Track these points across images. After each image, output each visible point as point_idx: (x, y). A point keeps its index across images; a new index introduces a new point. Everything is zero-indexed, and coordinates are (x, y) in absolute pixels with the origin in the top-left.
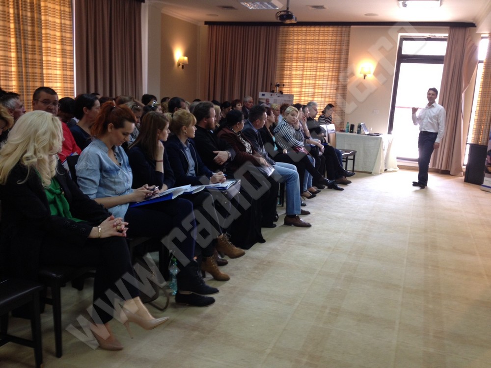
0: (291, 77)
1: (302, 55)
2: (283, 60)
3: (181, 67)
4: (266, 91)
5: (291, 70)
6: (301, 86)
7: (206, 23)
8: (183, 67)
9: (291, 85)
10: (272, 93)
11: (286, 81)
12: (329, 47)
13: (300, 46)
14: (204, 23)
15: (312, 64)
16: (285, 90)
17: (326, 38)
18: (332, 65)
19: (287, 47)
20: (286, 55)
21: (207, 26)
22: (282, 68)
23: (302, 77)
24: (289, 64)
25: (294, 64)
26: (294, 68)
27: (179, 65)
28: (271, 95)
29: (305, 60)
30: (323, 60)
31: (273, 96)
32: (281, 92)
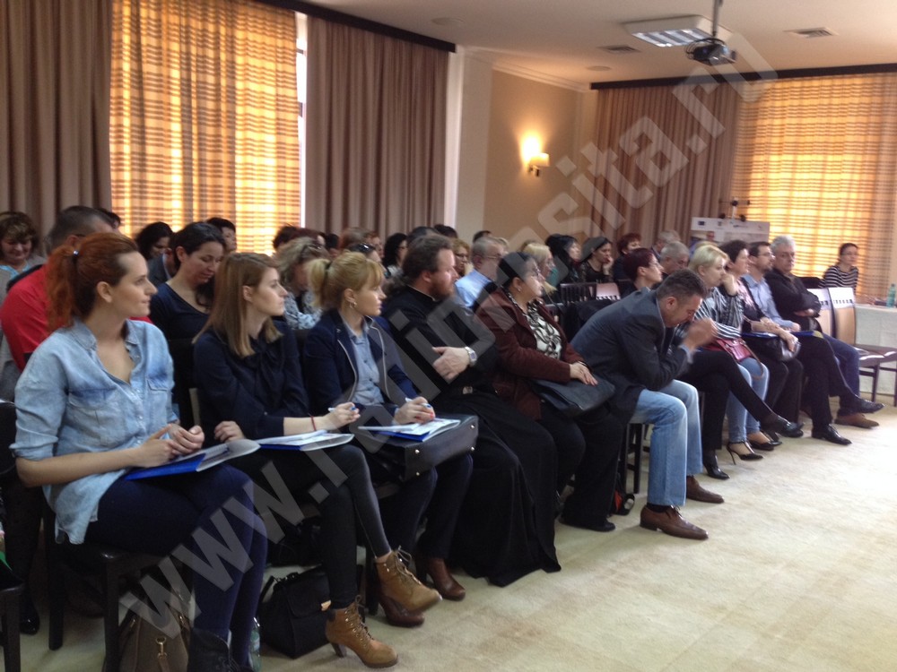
0: (765, 185)
1: (792, 139)
2: (750, 150)
3: (534, 173)
4: (710, 216)
5: (766, 170)
6: (788, 203)
7: (594, 86)
8: (538, 173)
9: (765, 202)
10: (720, 220)
11: (755, 194)
12: (853, 119)
13: (787, 121)
14: (588, 87)
15: (814, 157)
16: (753, 213)
17: (846, 101)
18: (859, 158)
19: (759, 122)
20: (757, 140)
21: (595, 91)
22: (748, 168)
23: (791, 185)
24: (762, 158)
25: (774, 158)
26: (773, 167)
27: (531, 169)
28: (720, 224)
29: (797, 149)
30: (839, 148)
31: (723, 226)
32: (743, 218)
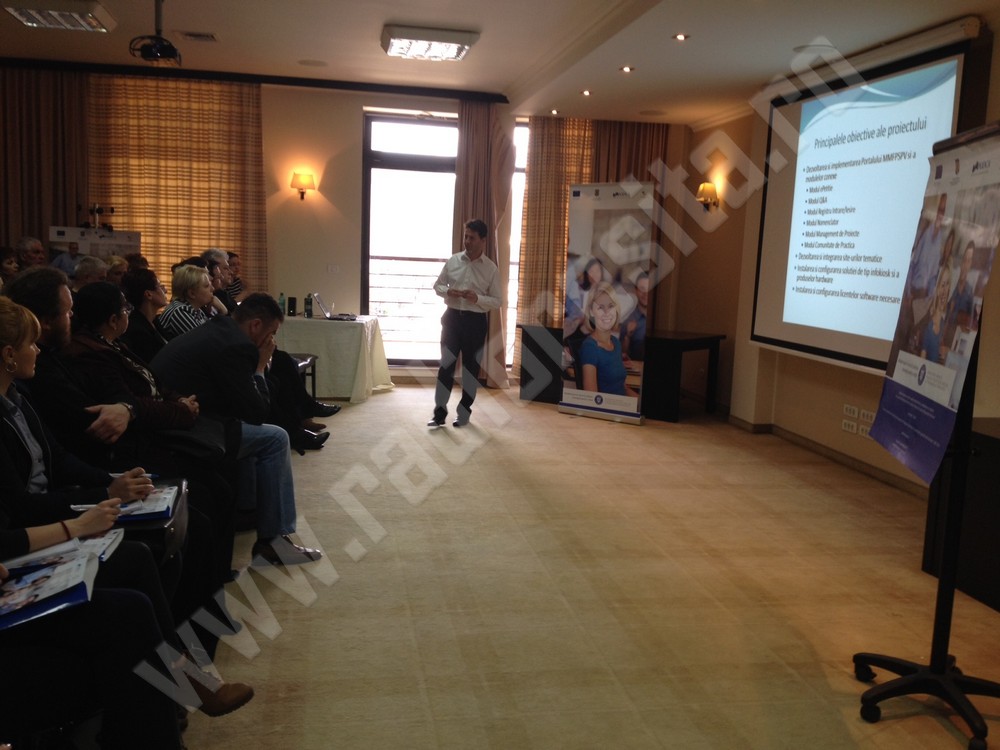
0: (128, 191)
1: (152, 142)
2: (106, 151)
4: (65, 225)
5: (127, 174)
6: (156, 211)
9: (130, 210)
10: (83, 229)
11: (118, 201)
12: (216, 127)
13: (144, 122)
15: (179, 163)
16: (118, 221)
17: (206, 107)
18: (225, 167)
19: (112, 121)
20: (113, 141)
22: (105, 171)
23: (157, 192)
24: (120, 161)
25: (134, 162)
26: (134, 172)
28: (83, 234)
29: (160, 152)
30: (205, 155)
31: (86, 236)
32: (108, 228)
